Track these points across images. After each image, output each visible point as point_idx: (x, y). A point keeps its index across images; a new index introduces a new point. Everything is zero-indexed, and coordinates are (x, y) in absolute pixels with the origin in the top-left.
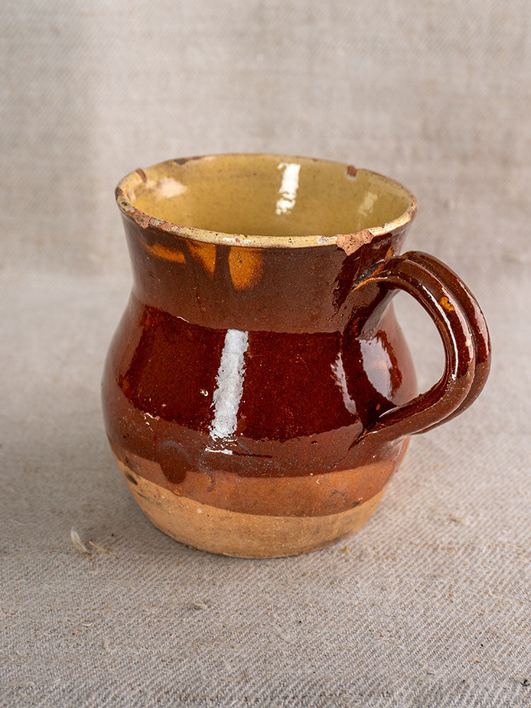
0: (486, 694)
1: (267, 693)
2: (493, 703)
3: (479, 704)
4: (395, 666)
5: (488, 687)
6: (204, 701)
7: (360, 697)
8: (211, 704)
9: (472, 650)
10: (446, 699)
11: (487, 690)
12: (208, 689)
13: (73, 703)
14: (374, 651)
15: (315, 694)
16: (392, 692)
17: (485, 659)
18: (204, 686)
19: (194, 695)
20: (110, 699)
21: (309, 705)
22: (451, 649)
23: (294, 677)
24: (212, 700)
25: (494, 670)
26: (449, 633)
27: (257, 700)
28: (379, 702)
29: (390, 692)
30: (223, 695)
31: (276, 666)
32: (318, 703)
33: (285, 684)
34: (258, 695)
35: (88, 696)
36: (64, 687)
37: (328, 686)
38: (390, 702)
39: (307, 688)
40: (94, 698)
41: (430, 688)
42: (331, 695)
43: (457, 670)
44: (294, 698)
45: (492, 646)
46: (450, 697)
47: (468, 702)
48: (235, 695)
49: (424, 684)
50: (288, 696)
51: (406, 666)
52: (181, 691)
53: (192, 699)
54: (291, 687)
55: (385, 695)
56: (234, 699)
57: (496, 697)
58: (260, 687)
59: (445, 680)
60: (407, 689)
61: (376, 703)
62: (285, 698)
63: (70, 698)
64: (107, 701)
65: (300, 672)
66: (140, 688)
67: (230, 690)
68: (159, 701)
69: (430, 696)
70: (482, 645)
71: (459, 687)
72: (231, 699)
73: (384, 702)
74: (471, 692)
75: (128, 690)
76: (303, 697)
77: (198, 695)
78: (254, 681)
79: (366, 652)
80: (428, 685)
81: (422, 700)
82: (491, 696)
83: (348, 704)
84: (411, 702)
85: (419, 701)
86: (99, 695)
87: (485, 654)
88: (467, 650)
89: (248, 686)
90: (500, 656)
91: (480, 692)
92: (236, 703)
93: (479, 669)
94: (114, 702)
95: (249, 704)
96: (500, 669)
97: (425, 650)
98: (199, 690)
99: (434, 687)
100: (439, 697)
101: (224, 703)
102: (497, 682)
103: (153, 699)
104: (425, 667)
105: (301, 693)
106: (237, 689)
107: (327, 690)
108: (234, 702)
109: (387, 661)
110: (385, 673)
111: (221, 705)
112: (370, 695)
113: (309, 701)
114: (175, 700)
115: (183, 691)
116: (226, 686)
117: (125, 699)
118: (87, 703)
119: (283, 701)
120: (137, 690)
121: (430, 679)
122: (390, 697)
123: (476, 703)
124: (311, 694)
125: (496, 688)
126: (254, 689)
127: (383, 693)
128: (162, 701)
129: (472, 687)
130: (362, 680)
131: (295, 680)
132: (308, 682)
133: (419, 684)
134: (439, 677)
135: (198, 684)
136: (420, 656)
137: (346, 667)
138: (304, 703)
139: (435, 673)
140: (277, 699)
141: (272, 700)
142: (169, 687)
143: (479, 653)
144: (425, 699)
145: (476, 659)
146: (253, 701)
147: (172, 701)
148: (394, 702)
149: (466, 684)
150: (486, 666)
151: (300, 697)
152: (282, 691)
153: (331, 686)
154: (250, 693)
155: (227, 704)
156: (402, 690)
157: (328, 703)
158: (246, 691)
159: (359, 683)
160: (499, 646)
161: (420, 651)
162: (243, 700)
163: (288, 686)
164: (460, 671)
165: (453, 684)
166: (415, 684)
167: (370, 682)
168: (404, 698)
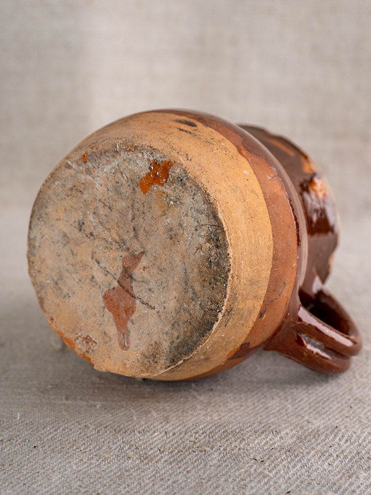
0: (355, 436)
1: (183, 430)
2: (360, 442)
3: (349, 442)
4: (283, 417)
5: (356, 431)
6: (133, 433)
7: (254, 433)
8: (138, 435)
9: (343, 410)
10: (323, 437)
11: (355, 433)
12: (137, 426)
13: (32, 431)
14: (267, 408)
15: (219, 431)
16: (280, 432)
17: (353, 415)
18: (134, 424)
19: (126, 429)
20: (61, 430)
21: (214, 438)
22: (327, 409)
23: (204, 421)
24: (139, 432)
25: (360, 422)
26: (325, 399)
27: (174, 434)
28: (270, 437)
29: (278, 431)
30: (148, 430)
31: (190, 414)
32: (222, 436)
33: (197, 425)
34: (175, 431)
35: (44, 428)
36: (28, 422)
37: (230, 426)
38: (278, 438)
39: (213, 428)
40: (48, 429)
41: (310, 431)
42: (232, 432)
43: (331, 421)
44: (203, 433)
45: (359, 408)
46: (326, 436)
47: (340, 440)
48: (157, 430)
49: (305, 428)
50: (198, 432)
51: (292, 417)
52: (116, 426)
53: (124, 431)
54: (201, 427)
55: (274, 433)
56: (156, 432)
57: (363, 438)
58: (177, 427)
59: (322, 427)
60: (292, 430)
61: (267, 438)
62: (196, 433)
63: (31, 428)
64: (59, 431)
65: (209, 418)
66: (85, 424)
67: (154, 427)
68: (98, 432)
69: (310, 435)
70: (351, 407)
71: (333, 431)
72: (154, 432)
73: (273, 437)
74: (343, 434)
75: (76, 425)
76: (210, 433)
77: (129, 429)
78: (173, 422)
79: (261, 409)
80: (309, 429)
81: (303, 437)
82: (359, 437)
83: (245, 437)
84: (294, 439)
85: (301, 438)
86: (53, 427)
87: (353, 413)
88: (339, 409)
89: (168, 425)
90: (366, 414)
91: (349, 434)
92: (158, 435)
93: (349, 421)
94: (64, 432)
95: (168, 436)
96: (365, 422)
97: (306, 409)
98: (130, 426)
99: (313, 430)
100: (317, 436)
101: (148, 434)
102: (363, 429)
103: (94, 431)
104: (306, 418)
105: (209, 431)
106: (159, 427)
107: (229, 429)
108: (156, 434)
109: (276, 414)
110: (275, 421)
111: (146, 435)
112: (263, 433)
113: (214, 435)
114: (111, 432)
115: (118, 427)
116: (151, 424)
117: (73, 430)
118: (43, 432)
119: (194, 435)
120: (83, 425)
121: (310, 426)
122: (278, 434)
123: (347, 441)
124: (217, 431)
125: (362, 432)
126: (172, 427)
127: (273, 432)
128: (101, 432)
129: (343, 430)
130: (257, 424)
131: (205, 423)
132: (215, 424)
133: (302, 428)
134: (317, 425)
135: (130, 423)
136: (302, 412)
137: (245, 416)
138: (210, 436)
139: (314, 421)
140: (190, 434)
141: (186, 434)
142: (108, 424)
143: (349, 411)
144: (306, 437)
145: (347, 415)
146: (171, 434)
147: (108, 432)
148: (281, 438)
149: (338, 429)
150: (355, 420)
151: (208, 433)
152: (194, 429)
153: (232, 427)
154: (169, 429)
155: (151, 435)
156: (288, 430)
157: (229, 437)
158: (166, 428)
159: (255, 426)
160: (364, 408)
161: (303, 409)
162: (163, 433)
163: (199, 426)
164: (333, 422)
165: (328, 429)
166: (298, 428)
167: (263, 425)
168: (289, 436)
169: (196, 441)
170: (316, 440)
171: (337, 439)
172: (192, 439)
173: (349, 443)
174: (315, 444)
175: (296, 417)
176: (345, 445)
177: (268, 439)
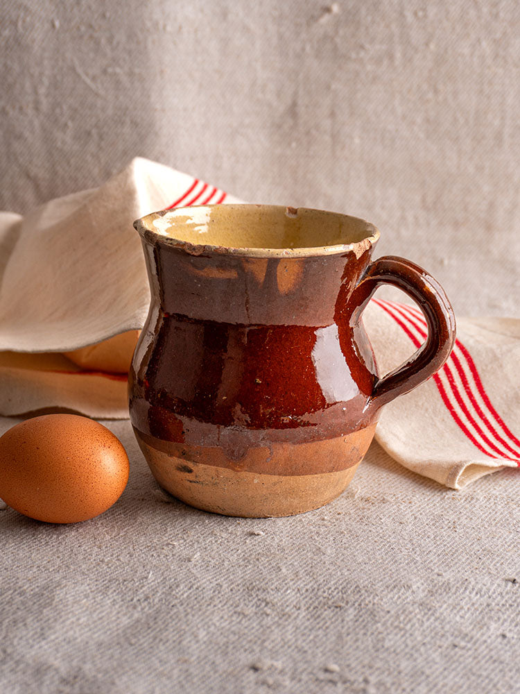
0: (484, 588)
1: (314, 586)
2: (490, 594)
4: (413, 571)
5: (485, 583)
6: (267, 591)
7: (386, 588)
8: (272, 592)
9: (472, 561)
10: (453, 590)
11: (485, 585)
12: (269, 583)
14: (396, 561)
15: (351, 587)
16: (411, 586)
17: (482, 567)
19: (259, 587)
21: (347, 593)
22: (456, 560)
23: (335, 577)
24: (272, 589)
25: (490, 573)
26: (454, 551)
27: (307, 590)
28: (402, 592)
29: (409, 585)
30: (280, 587)
31: (320, 570)
32: (354, 592)
33: (328, 581)
34: (308, 587)
35: (178, 586)
36: (159, 581)
37: (361, 582)
38: (410, 592)
39: (345, 584)
40: (182, 587)
41: (440, 584)
42: (364, 587)
43: (461, 573)
44: (335, 589)
45: (488, 559)
46: (456, 589)
47: (470, 593)
48: (290, 587)
49: (436, 582)
50: (330, 588)
51: (421, 571)
52: (248, 584)
54: (332, 583)
55: (406, 587)
56: (289, 589)
57: (493, 590)
58: (309, 583)
59: (452, 580)
60: (422, 584)
61: (399, 592)
62: (328, 589)
65: (339, 573)
66: (217, 582)
67: (286, 584)
68: (231, 590)
69: (441, 589)
70: (480, 558)
71: (463, 583)
72: (287, 590)
73: (405, 592)
74: (473, 586)
75: (207, 583)
76: (342, 588)
78: (304, 579)
79: (389, 562)
80: (439, 582)
81: (434, 591)
82: (489, 590)
83: (377, 592)
84: (426, 593)
85: (432, 592)
87: (483, 564)
88: (469, 561)
89: (299, 582)
90: (495, 565)
91: (479, 587)
92: (291, 592)
93: (478, 572)
95: (301, 593)
96: (494, 573)
97: (435, 561)
98: (262, 584)
99: (444, 583)
100: (447, 590)
101: (282, 591)
102: (492, 580)
104: (436, 571)
106: (291, 584)
107: (361, 584)
108: (289, 591)
109: (406, 567)
110: (405, 575)
111: (279, 593)
112: (394, 587)
113: (347, 591)
115: (250, 585)
116: (282, 582)
119: (327, 591)
121: (440, 578)
122: (410, 588)
123: (477, 593)
124: (348, 587)
125: (492, 584)
126: (304, 584)
127: (404, 586)
129: (473, 583)
130: (387, 578)
132: (346, 580)
133: (432, 581)
134: (447, 578)
136: (432, 564)
137: (375, 571)
138: (343, 592)
139: (444, 574)
140: (322, 590)
141: (318, 590)
143: (478, 563)
144: (437, 591)
145: (476, 567)
146: (303, 591)
148: (413, 592)
149: (468, 582)
150: (484, 571)
151: (340, 588)
152: (326, 585)
153: (363, 582)
154: (301, 586)
156: (419, 584)
157: (362, 592)
158: (298, 585)
159: (385, 580)
160: (493, 559)
161: (431, 561)
162: (296, 590)
163: (330, 582)
164: (463, 574)
165: (458, 582)
166: (429, 582)
167: (394, 579)
168: (420, 590)
169: (330, 597)
170: (447, 593)
171: (468, 592)
172: (325, 595)
173: (479, 595)
174: (446, 598)
175: (426, 570)
176: (476, 598)
177: (400, 594)
